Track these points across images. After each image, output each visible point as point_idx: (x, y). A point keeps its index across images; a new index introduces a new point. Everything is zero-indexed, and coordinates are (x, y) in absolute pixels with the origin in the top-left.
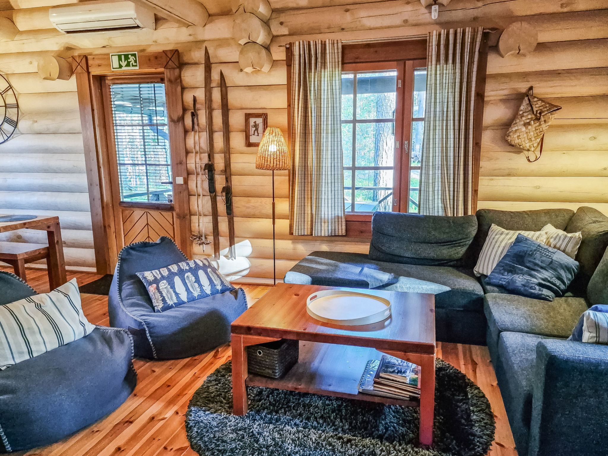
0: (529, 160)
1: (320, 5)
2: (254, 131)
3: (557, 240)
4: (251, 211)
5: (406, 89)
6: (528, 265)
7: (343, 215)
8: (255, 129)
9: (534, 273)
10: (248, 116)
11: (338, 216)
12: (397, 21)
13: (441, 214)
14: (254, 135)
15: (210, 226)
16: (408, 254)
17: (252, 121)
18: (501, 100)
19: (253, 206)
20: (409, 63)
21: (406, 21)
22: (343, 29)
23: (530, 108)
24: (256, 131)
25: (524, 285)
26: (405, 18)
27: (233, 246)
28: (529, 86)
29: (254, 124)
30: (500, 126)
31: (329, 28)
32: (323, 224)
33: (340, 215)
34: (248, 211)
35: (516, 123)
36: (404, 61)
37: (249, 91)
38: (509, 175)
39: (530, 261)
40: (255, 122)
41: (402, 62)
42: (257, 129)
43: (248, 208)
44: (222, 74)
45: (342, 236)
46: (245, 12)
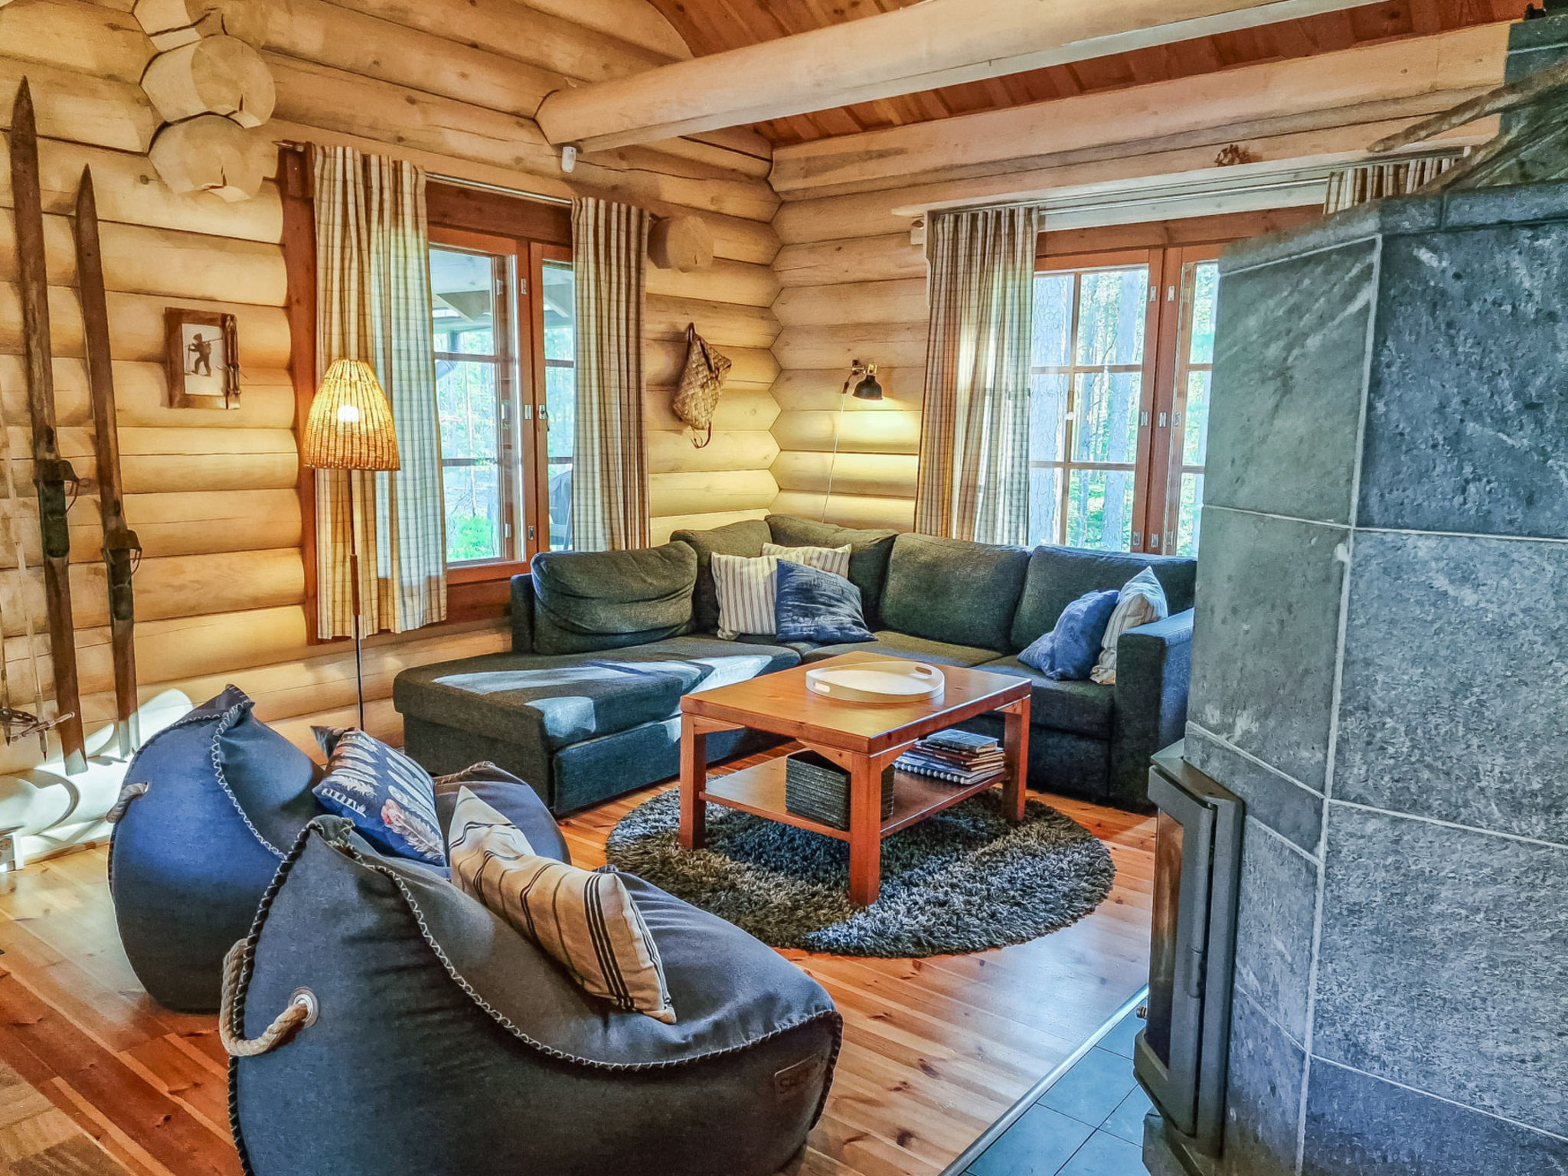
0: (697, 447)
1: (348, 65)
2: (197, 363)
3: (822, 560)
4: (190, 597)
5: (534, 297)
6: (821, 600)
7: (441, 573)
8: (197, 355)
9: (833, 609)
10: (173, 320)
11: (430, 577)
12: (504, 153)
13: (602, 547)
14: (196, 371)
15: (45, 668)
16: (628, 628)
17: (189, 332)
18: (655, 340)
19: (197, 582)
20: (536, 247)
21: (519, 160)
22: (400, 139)
23: (703, 360)
24: (202, 364)
25: (839, 629)
26: (517, 154)
27: (132, 718)
28: (689, 322)
29: (195, 342)
30: (658, 385)
31: (372, 128)
32: (408, 600)
33: (433, 574)
34: (180, 597)
35: (691, 383)
36: (529, 240)
37: (168, 244)
38: (673, 470)
39: (822, 595)
40: (198, 337)
41: (525, 242)
42: (204, 358)
43: (181, 588)
44: (86, 176)
45: (440, 623)
46: (226, 33)
